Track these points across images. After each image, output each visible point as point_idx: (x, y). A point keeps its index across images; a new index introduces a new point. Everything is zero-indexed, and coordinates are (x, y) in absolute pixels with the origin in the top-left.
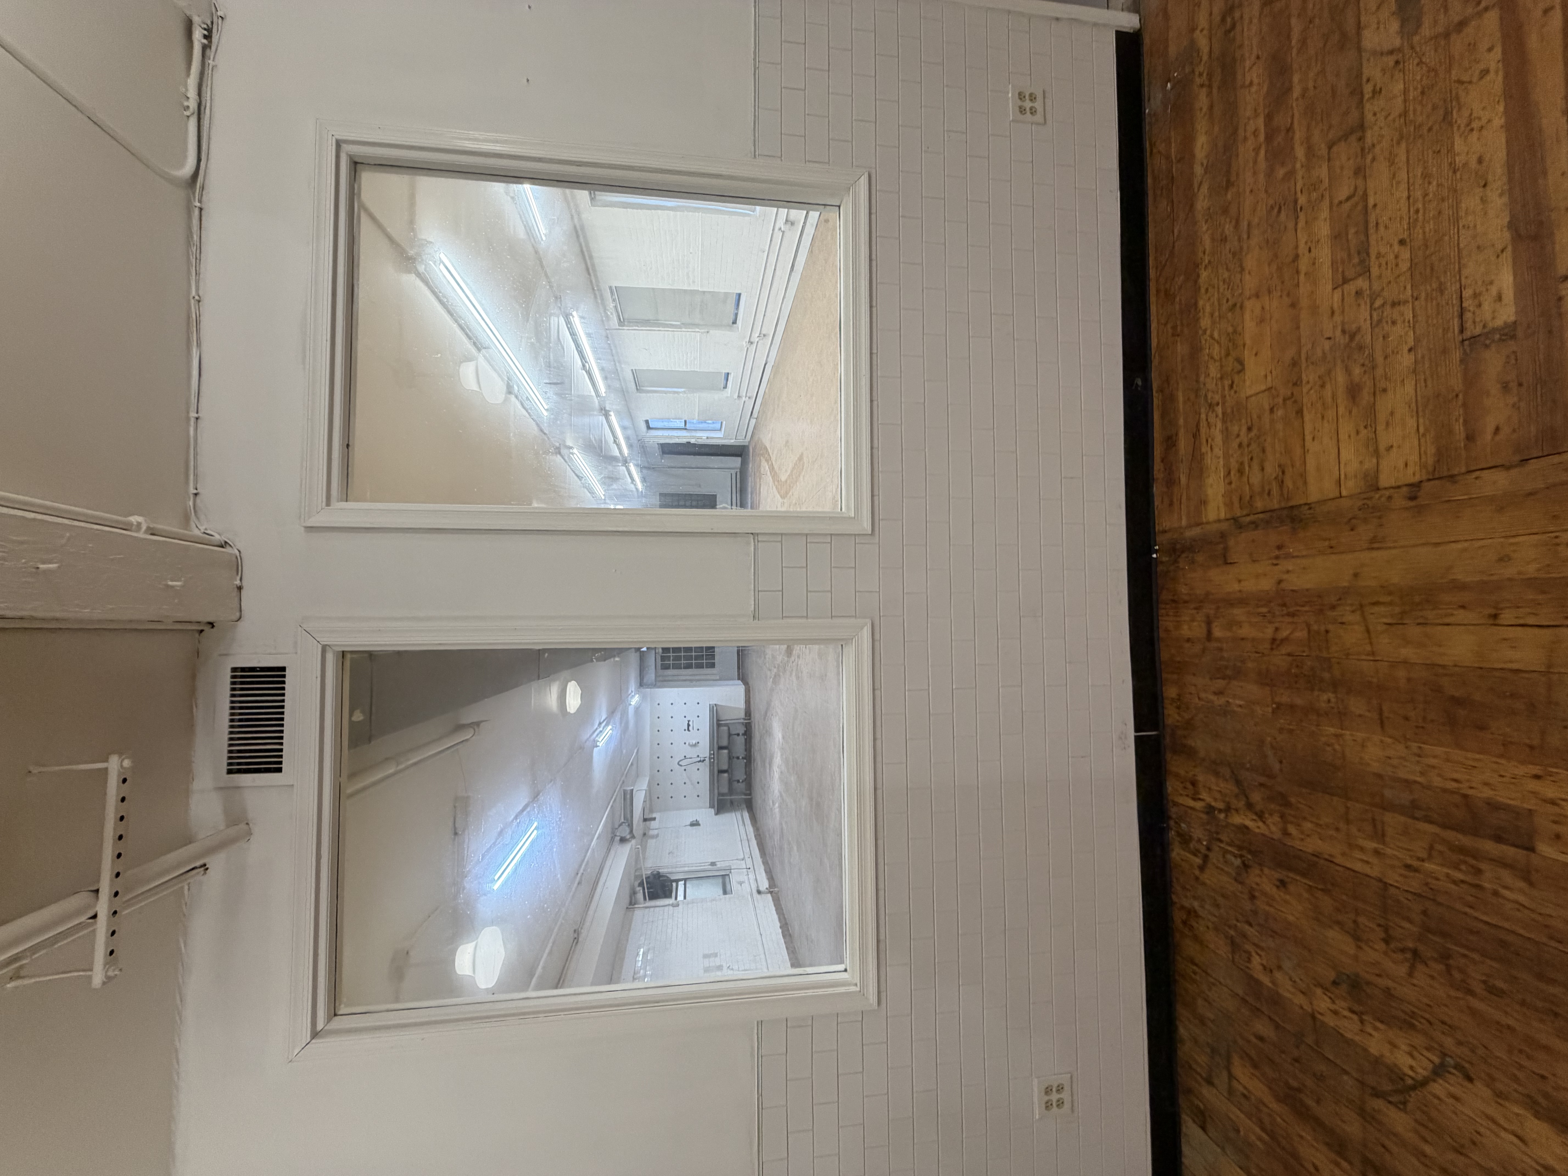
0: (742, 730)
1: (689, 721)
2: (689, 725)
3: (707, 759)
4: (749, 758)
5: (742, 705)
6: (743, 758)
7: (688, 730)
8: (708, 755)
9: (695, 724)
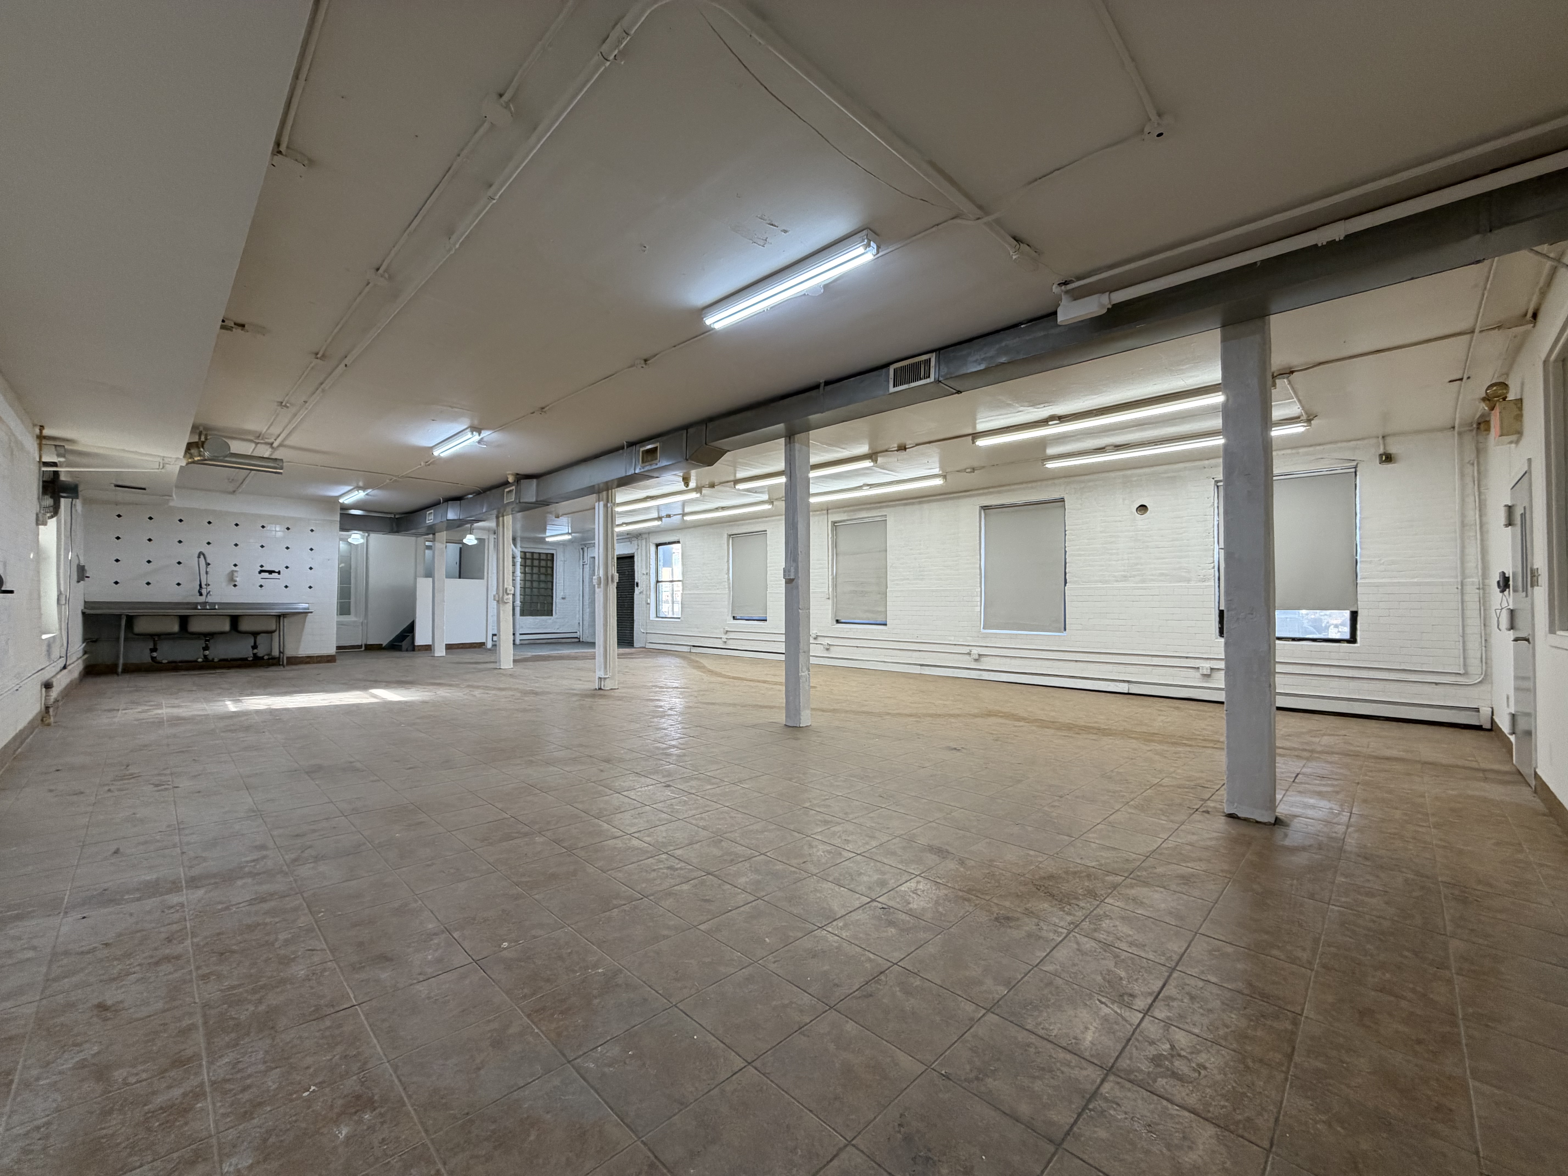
0: (261, 651)
1: (279, 573)
2: (271, 572)
3: (202, 599)
4: (208, 665)
5: (304, 650)
6: (205, 656)
7: (261, 571)
8: (210, 599)
9: (271, 582)
